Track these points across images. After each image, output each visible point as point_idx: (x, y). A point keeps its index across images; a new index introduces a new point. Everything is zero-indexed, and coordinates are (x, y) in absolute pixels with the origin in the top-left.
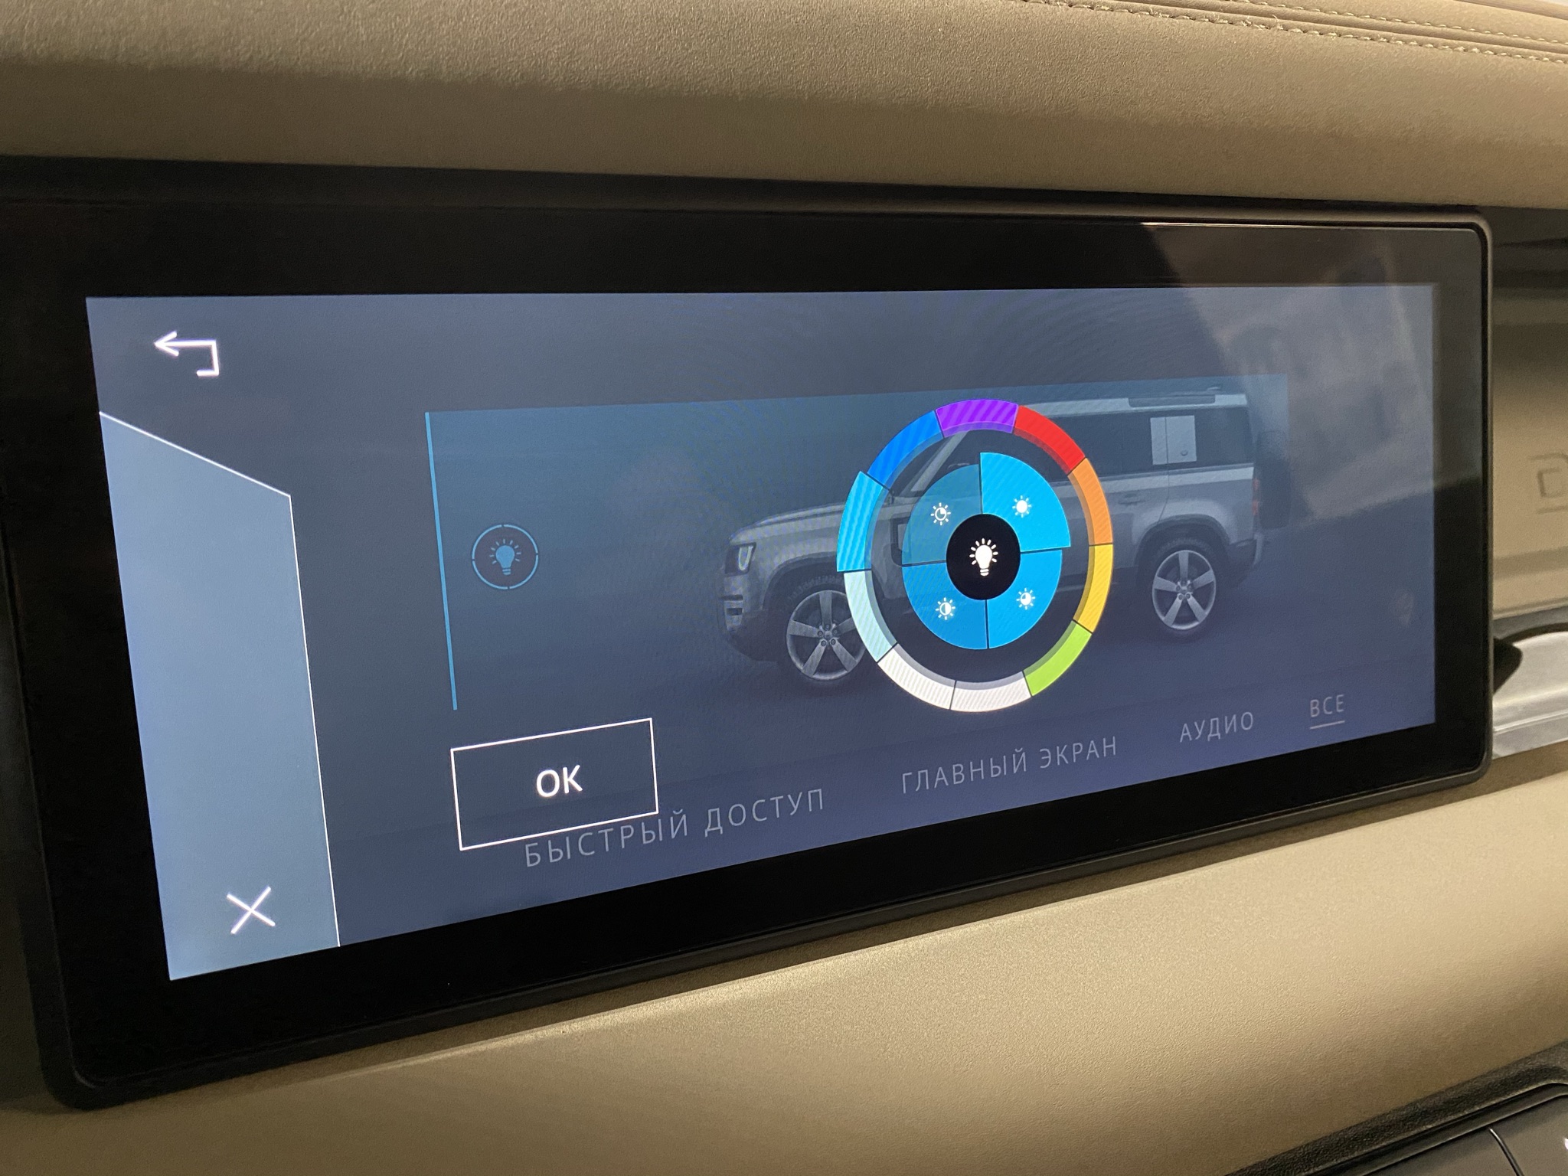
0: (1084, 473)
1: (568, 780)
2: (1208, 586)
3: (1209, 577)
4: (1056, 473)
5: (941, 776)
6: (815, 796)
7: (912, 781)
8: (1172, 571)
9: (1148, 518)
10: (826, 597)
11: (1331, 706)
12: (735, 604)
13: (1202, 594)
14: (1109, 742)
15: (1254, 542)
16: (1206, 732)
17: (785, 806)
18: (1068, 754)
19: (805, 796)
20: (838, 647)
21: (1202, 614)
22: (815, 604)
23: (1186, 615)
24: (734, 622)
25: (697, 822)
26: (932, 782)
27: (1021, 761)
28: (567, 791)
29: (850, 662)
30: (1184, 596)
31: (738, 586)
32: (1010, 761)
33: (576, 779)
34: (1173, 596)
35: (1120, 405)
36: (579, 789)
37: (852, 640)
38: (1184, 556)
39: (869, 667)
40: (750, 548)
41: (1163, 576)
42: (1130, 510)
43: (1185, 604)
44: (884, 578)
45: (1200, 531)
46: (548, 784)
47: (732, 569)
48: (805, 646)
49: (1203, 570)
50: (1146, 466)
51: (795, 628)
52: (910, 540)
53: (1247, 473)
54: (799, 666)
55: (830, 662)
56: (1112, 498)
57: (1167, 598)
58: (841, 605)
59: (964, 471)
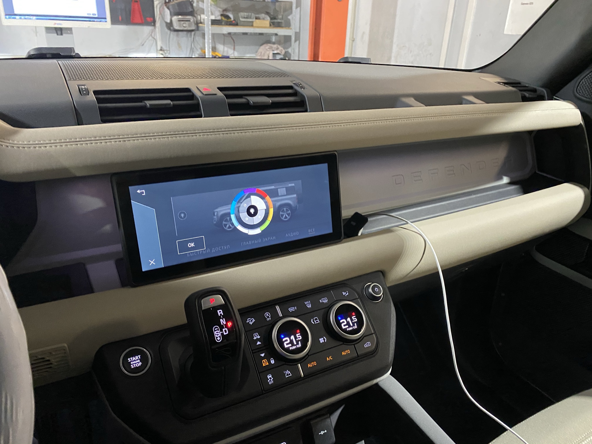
0: (268, 197)
1: (192, 245)
2: (289, 213)
3: (289, 212)
4: (263, 198)
5: (247, 243)
6: (228, 247)
7: (243, 244)
8: (283, 211)
9: (278, 204)
10: (228, 218)
11: (312, 230)
12: (215, 220)
13: (288, 215)
14: (274, 237)
15: (297, 206)
16: (290, 235)
17: (224, 248)
18: (268, 239)
19: (227, 247)
20: (231, 225)
21: (288, 217)
22: (227, 219)
23: (286, 217)
24: (215, 222)
25: (211, 250)
26: (246, 243)
27: (260, 241)
28: (192, 246)
29: (233, 227)
30: (285, 215)
31: (215, 217)
32: (258, 240)
33: (194, 244)
34: (283, 215)
35: (273, 187)
36: (194, 246)
37: (233, 224)
38: (285, 209)
39: (235, 228)
40: (216, 212)
41: (282, 212)
42: (276, 203)
43: (286, 216)
44: (237, 215)
45: (288, 205)
46: (190, 245)
47: (214, 215)
48: (226, 225)
49: (288, 211)
50: (277, 195)
51: (224, 223)
52: (240, 209)
53: (295, 196)
54: (225, 228)
55: (230, 227)
56: (272, 201)
57: (282, 215)
58: (231, 219)
59: (248, 199)
